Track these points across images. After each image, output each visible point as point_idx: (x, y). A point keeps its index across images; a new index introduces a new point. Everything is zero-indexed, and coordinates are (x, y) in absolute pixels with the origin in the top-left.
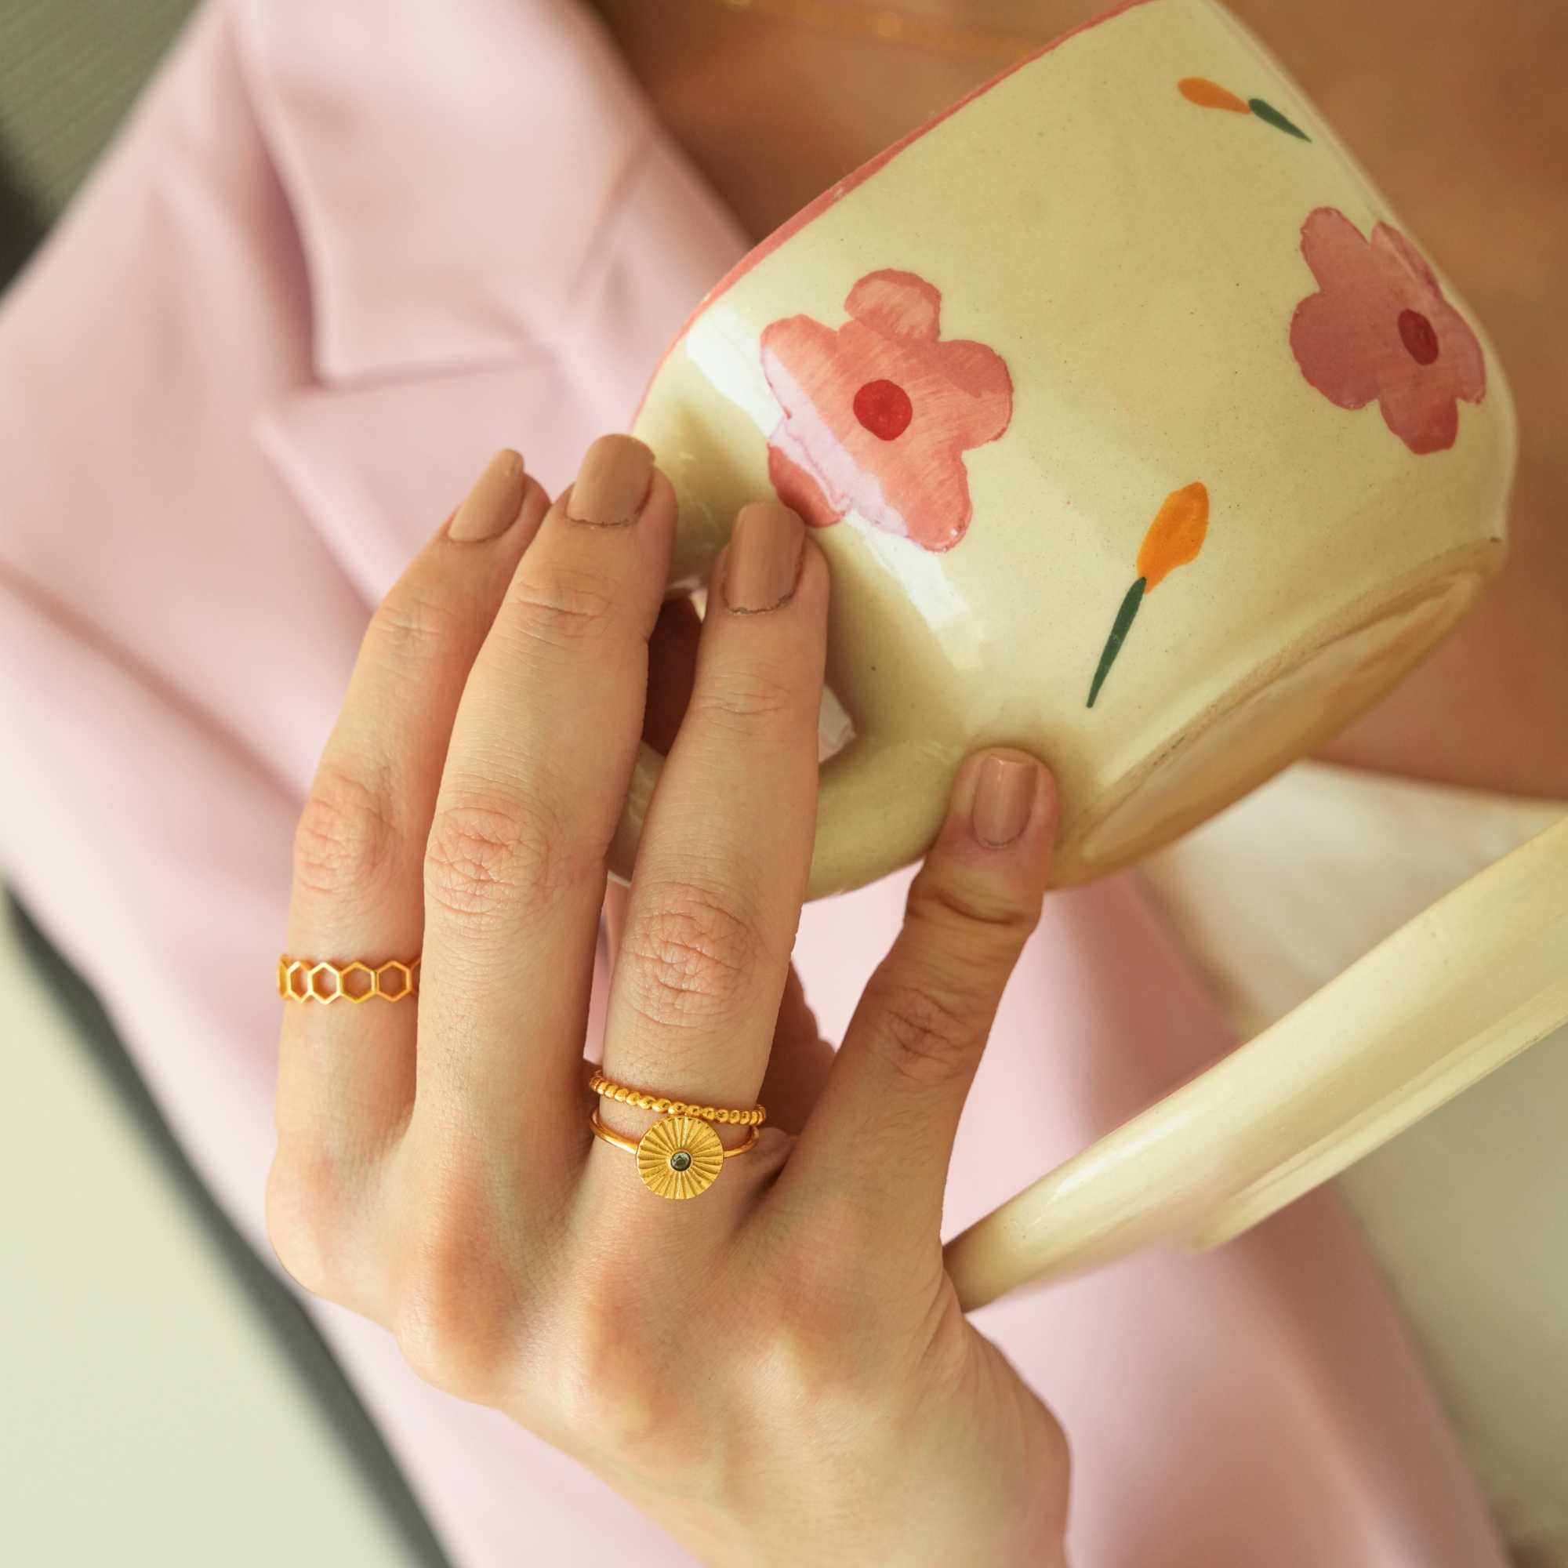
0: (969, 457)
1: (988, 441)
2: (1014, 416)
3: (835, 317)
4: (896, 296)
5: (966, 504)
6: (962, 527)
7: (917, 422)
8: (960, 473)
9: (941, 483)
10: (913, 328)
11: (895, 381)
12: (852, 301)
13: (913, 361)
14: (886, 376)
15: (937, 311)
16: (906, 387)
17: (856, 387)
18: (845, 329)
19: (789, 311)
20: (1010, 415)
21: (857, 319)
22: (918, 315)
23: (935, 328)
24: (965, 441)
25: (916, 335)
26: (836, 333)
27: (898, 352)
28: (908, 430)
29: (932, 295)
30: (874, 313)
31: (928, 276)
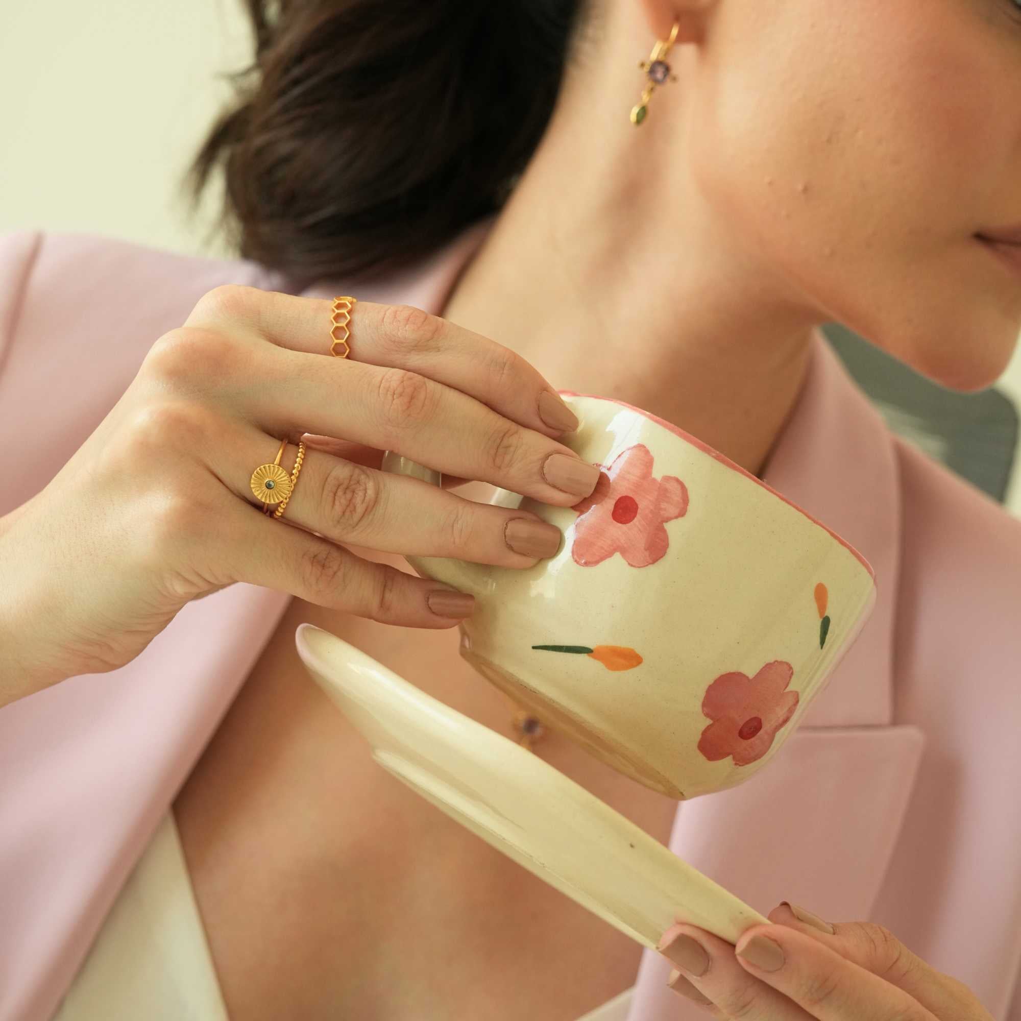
0: (617, 556)
1: (627, 561)
2: (642, 569)
3: (658, 473)
4: (676, 497)
5: (597, 562)
6: (587, 564)
7: (624, 527)
8: (609, 555)
9: (602, 548)
10: (665, 510)
11: (639, 511)
12: (667, 479)
13: (650, 515)
14: (640, 506)
15: (676, 517)
16: (638, 517)
17: (631, 495)
18: (654, 480)
19: (653, 452)
20: (642, 567)
21: (660, 484)
22: (672, 510)
23: (668, 520)
24: (624, 552)
25: (662, 512)
26: (651, 477)
27: (652, 507)
28: (620, 525)
29: (682, 513)
30: (666, 490)
31: (690, 507)
